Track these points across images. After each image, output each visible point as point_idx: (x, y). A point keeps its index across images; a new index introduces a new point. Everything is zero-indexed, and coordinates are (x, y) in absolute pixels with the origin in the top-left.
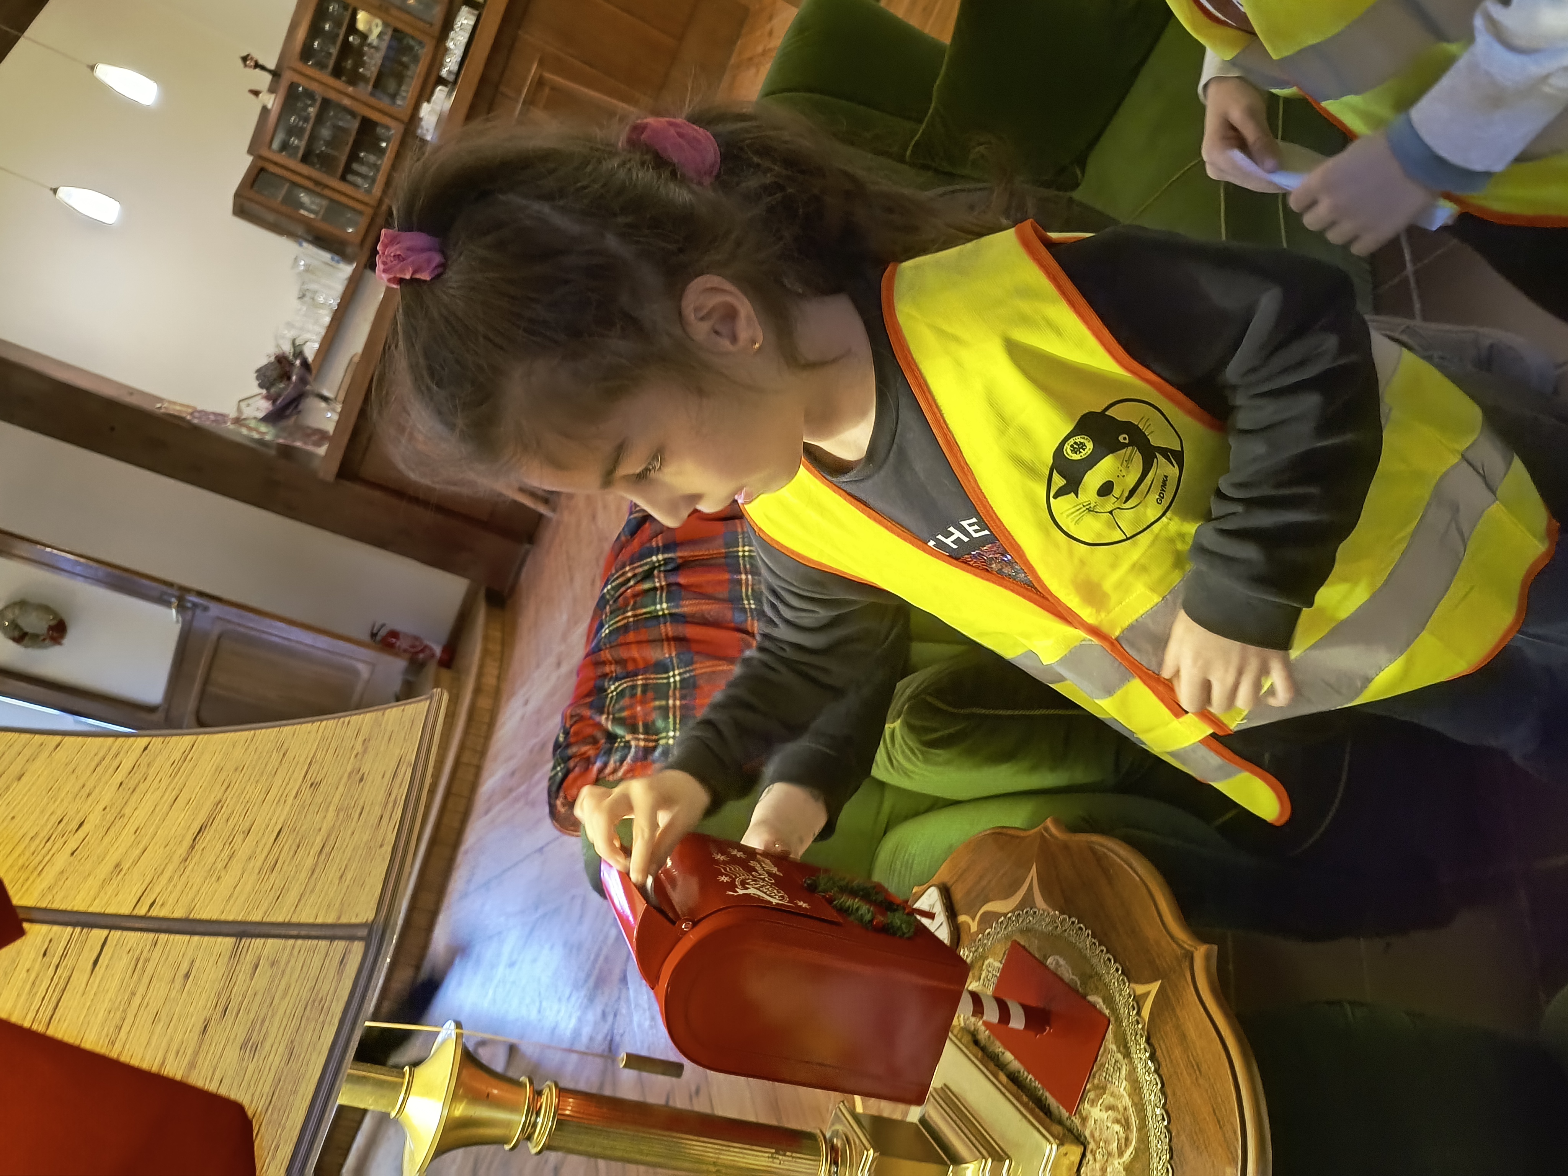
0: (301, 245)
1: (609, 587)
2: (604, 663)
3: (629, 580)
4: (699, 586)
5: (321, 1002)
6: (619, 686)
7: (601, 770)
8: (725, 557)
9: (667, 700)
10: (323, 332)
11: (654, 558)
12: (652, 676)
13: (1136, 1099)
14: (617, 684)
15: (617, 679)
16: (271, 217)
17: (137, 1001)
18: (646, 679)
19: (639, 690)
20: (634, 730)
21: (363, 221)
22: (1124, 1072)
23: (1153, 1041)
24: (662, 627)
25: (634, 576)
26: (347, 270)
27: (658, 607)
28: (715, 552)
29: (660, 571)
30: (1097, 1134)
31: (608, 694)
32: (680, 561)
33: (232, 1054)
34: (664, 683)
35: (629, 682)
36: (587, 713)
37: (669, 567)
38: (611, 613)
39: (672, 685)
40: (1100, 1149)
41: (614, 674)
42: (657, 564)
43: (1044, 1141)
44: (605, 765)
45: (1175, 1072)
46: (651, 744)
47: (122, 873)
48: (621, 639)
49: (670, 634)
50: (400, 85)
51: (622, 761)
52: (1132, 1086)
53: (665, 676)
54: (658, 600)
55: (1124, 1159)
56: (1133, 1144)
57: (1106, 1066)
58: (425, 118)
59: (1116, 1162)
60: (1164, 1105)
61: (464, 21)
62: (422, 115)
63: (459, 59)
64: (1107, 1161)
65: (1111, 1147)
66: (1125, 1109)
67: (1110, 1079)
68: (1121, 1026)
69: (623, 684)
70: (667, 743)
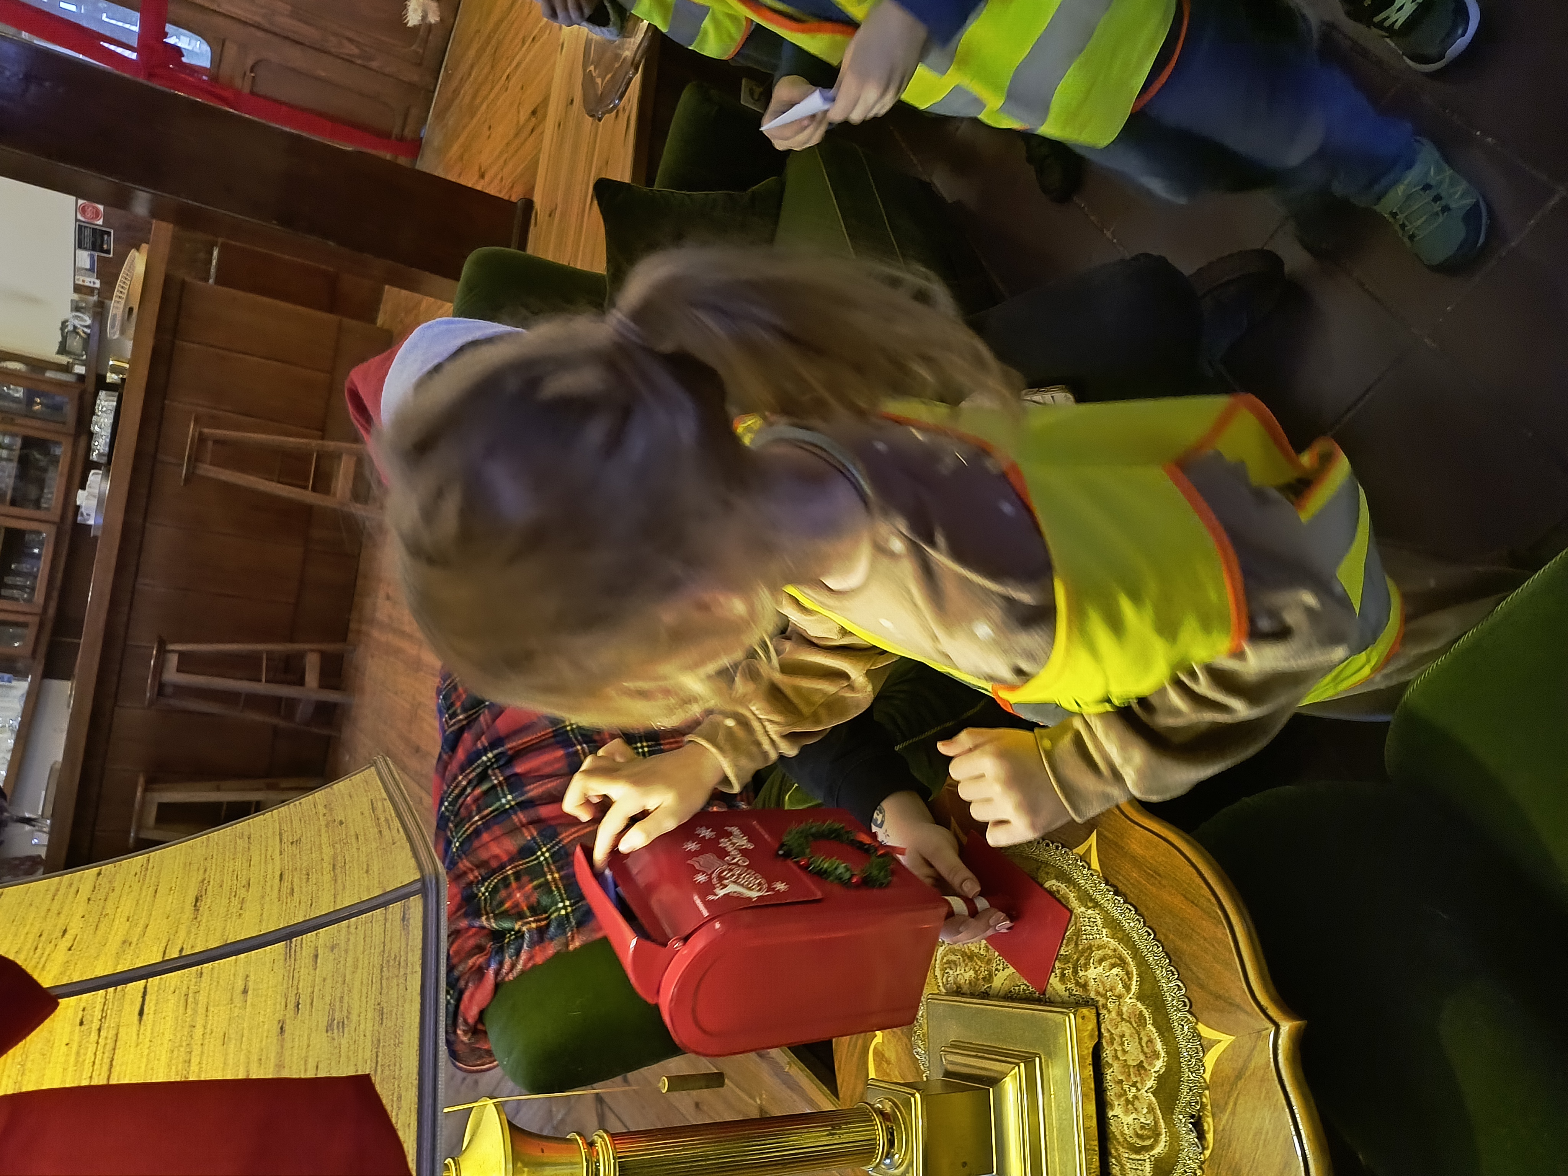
1: (446, 804)
2: (465, 873)
3: (465, 788)
4: (538, 769)
5: (395, 958)
6: (490, 884)
7: (497, 973)
8: (554, 736)
9: (545, 875)
11: (484, 758)
12: (521, 862)
13: (1120, 935)
14: (486, 884)
15: (484, 880)
17: (199, 1031)
18: (515, 867)
19: (512, 878)
20: (520, 916)
21: (31, 633)
22: (1099, 922)
23: (1111, 880)
24: (514, 817)
25: (469, 783)
26: (22, 686)
27: (504, 801)
28: (543, 733)
29: (493, 769)
30: (1101, 990)
31: (481, 897)
32: (510, 753)
33: (320, 1039)
34: (535, 864)
35: (498, 876)
36: (463, 924)
37: (501, 762)
38: (456, 826)
39: (544, 862)
40: (1110, 1000)
41: (480, 878)
42: (489, 764)
43: (1061, 1016)
44: (501, 964)
45: (1141, 891)
46: (543, 923)
47: (133, 945)
48: (476, 844)
49: (524, 820)
50: (42, 489)
51: (518, 954)
52: (1110, 928)
53: (535, 857)
54: (501, 795)
55: (1133, 991)
56: (1135, 972)
57: (1083, 928)
58: (83, 505)
59: (1127, 1000)
60: (1144, 922)
61: (105, 403)
62: (78, 503)
63: (108, 440)
64: (1119, 1005)
65: (1118, 990)
66: (1115, 950)
67: (1091, 937)
68: (1080, 888)
69: (492, 881)
70: (559, 915)
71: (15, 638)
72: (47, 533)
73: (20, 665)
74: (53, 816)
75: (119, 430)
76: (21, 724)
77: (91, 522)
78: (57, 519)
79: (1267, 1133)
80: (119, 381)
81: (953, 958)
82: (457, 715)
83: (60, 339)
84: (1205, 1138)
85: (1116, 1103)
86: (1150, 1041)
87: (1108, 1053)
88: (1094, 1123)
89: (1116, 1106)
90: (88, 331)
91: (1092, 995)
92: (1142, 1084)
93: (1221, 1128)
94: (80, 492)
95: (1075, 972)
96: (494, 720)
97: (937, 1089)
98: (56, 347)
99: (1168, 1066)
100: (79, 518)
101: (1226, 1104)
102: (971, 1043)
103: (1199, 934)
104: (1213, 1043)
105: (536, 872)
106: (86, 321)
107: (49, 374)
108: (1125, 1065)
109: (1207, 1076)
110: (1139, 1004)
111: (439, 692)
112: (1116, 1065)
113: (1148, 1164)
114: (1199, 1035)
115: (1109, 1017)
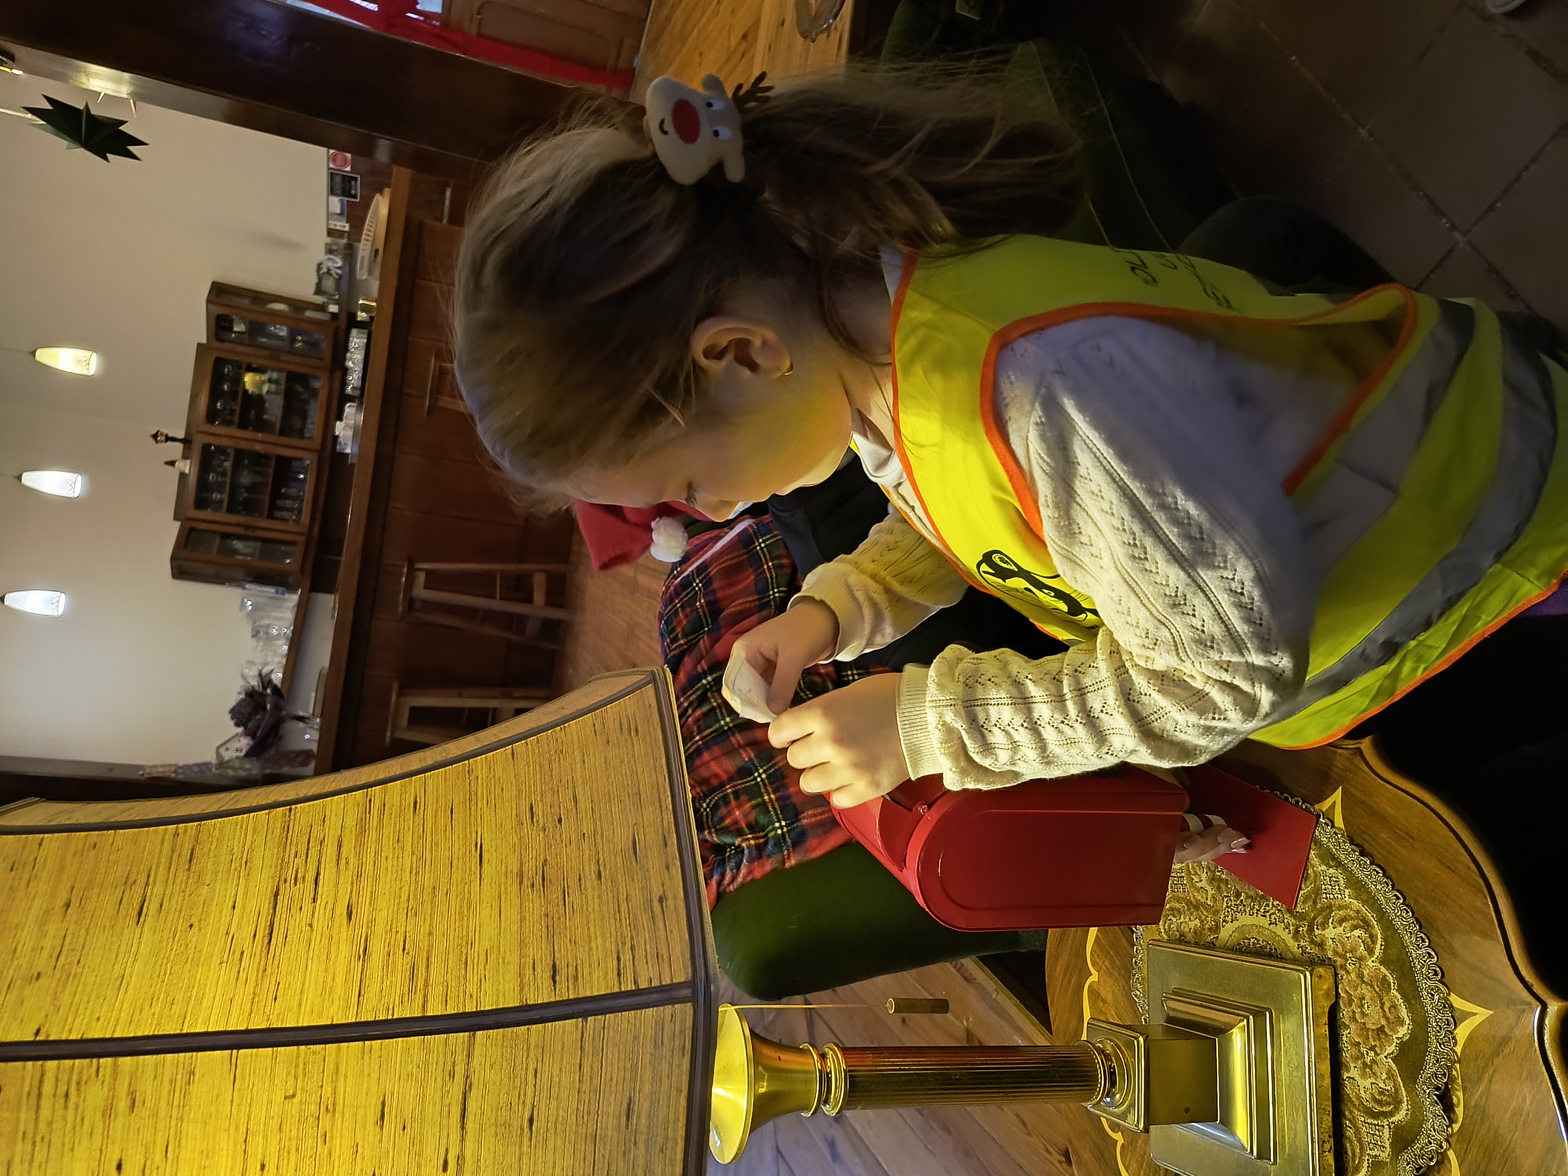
0: (244, 588)
3: (686, 710)
6: (711, 800)
7: (719, 885)
9: (763, 797)
10: (284, 661)
11: (704, 681)
12: (739, 782)
13: (1365, 897)
14: (708, 800)
15: (706, 797)
16: (210, 571)
18: (734, 786)
19: (731, 797)
20: (740, 833)
21: (299, 550)
22: (1342, 882)
23: (1357, 840)
24: (732, 738)
25: (690, 704)
26: (293, 598)
27: (722, 722)
29: (712, 692)
30: (1340, 950)
31: (702, 812)
34: (753, 785)
35: (719, 794)
39: (761, 783)
40: (1350, 961)
41: (702, 795)
42: (708, 687)
43: (1295, 973)
44: (723, 874)
45: (1390, 853)
46: (761, 841)
48: (698, 762)
49: (742, 742)
50: (305, 420)
51: (738, 868)
52: (1355, 889)
53: (752, 778)
54: (720, 717)
55: (1377, 954)
56: (1379, 936)
57: (1323, 887)
58: (341, 435)
59: (1369, 963)
60: (1393, 886)
61: (357, 341)
62: (337, 433)
63: (361, 375)
64: (1360, 967)
65: (1359, 952)
66: (1358, 912)
67: (1332, 896)
68: (1321, 846)
69: (713, 798)
70: (776, 834)
71: (287, 555)
72: (309, 460)
73: (291, 580)
74: (322, 716)
75: (370, 364)
76: (293, 632)
77: (348, 451)
78: (318, 447)
79: (1528, 1115)
80: (368, 319)
81: (1177, 905)
82: (679, 640)
83: (315, 280)
84: (1454, 1112)
85: (1352, 1065)
86: (1394, 1007)
87: (1345, 1014)
88: (1327, 1082)
89: (1352, 1068)
90: (339, 271)
91: (1330, 954)
92: (1382, 1050)
93: (1473, 1103)
94: (338, 423)
95: (1311, 930)
96: (712, 646)
97: (1157, 1034)
98: (313, 288)
99: (1413, 1034)
100: (338, 447)
101: (1480, 1079)
102: (1195, 992)
103: (1455, 902)
104: (1467, 1015)
105: (754, 792)
106: (336, 263)
107: (309, 314)
108: (1363, 1027)
109: (1458, 1049)
110: (1383, 969)
111: (661, 617)
112: (1353, 1027)
113: (1386, 1130)
114: (1451, 1006)
115: (1348, 979)
